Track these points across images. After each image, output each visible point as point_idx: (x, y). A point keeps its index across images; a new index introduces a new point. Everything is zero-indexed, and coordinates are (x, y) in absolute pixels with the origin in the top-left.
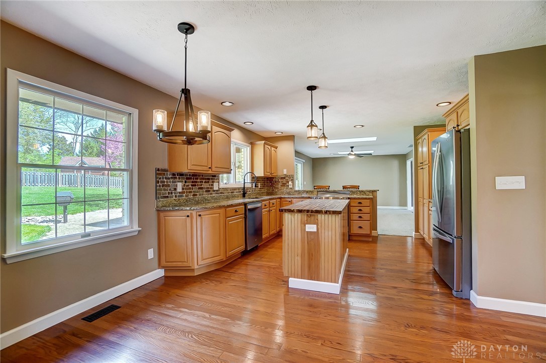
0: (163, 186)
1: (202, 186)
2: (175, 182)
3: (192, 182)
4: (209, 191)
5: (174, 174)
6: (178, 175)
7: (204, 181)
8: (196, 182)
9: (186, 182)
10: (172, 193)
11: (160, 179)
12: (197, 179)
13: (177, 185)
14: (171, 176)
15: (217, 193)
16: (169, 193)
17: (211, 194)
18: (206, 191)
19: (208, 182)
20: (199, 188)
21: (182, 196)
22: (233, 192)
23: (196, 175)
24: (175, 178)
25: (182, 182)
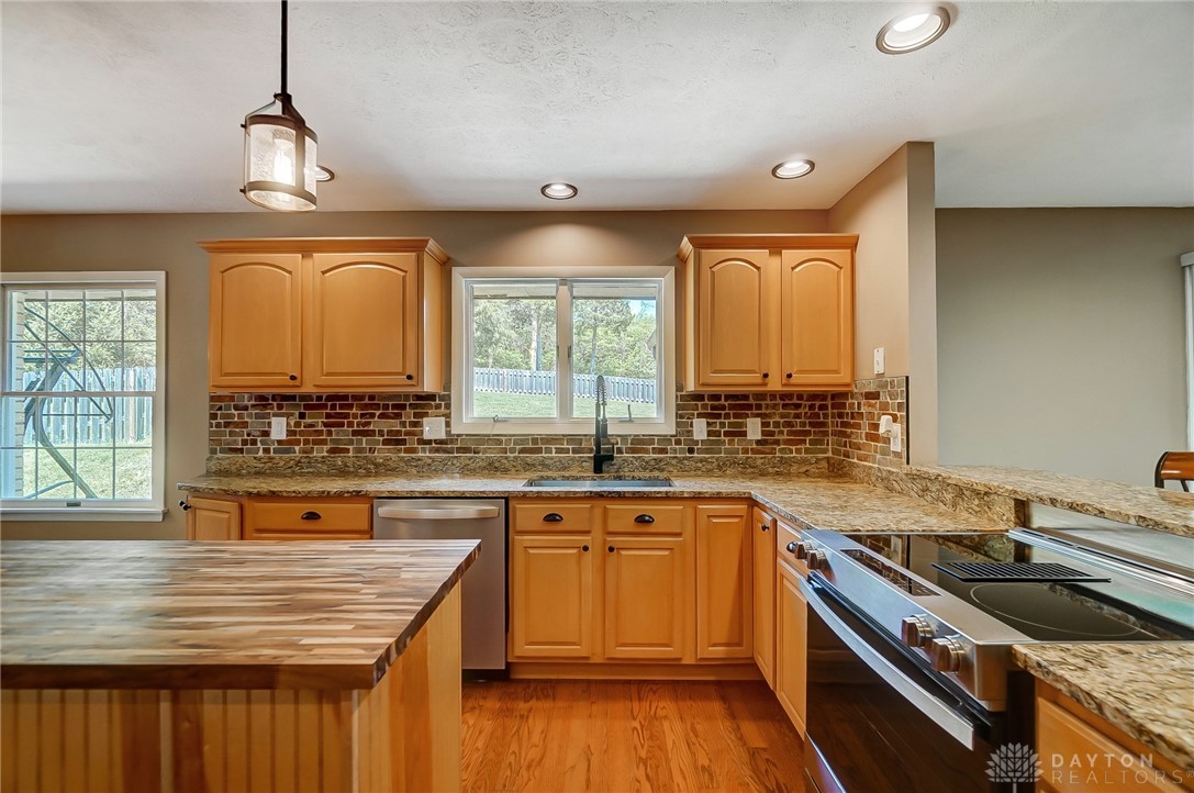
0: (227, 425)
1: (371, 428)
2: (267, 416)
3: (328, 416)
4: (403, 442)
5: (261, 398)
6: (274, 400)
7: (378, 413)
8: (346, 416)
9: (302, 416)
10: (254, 442)
11: (220, 409)
12: (351, 407)
13: (270, 424)
14: (253, 402)
15: (437, 451)
16: (245, 442)
17: (413, 451)
18: (386, 442)
19: (398, 416)
20: (355, 433)
21: (287, 451)
22: (539, 451)
23: (345, 397)
24: (265, 407)
25: (288, 416)
